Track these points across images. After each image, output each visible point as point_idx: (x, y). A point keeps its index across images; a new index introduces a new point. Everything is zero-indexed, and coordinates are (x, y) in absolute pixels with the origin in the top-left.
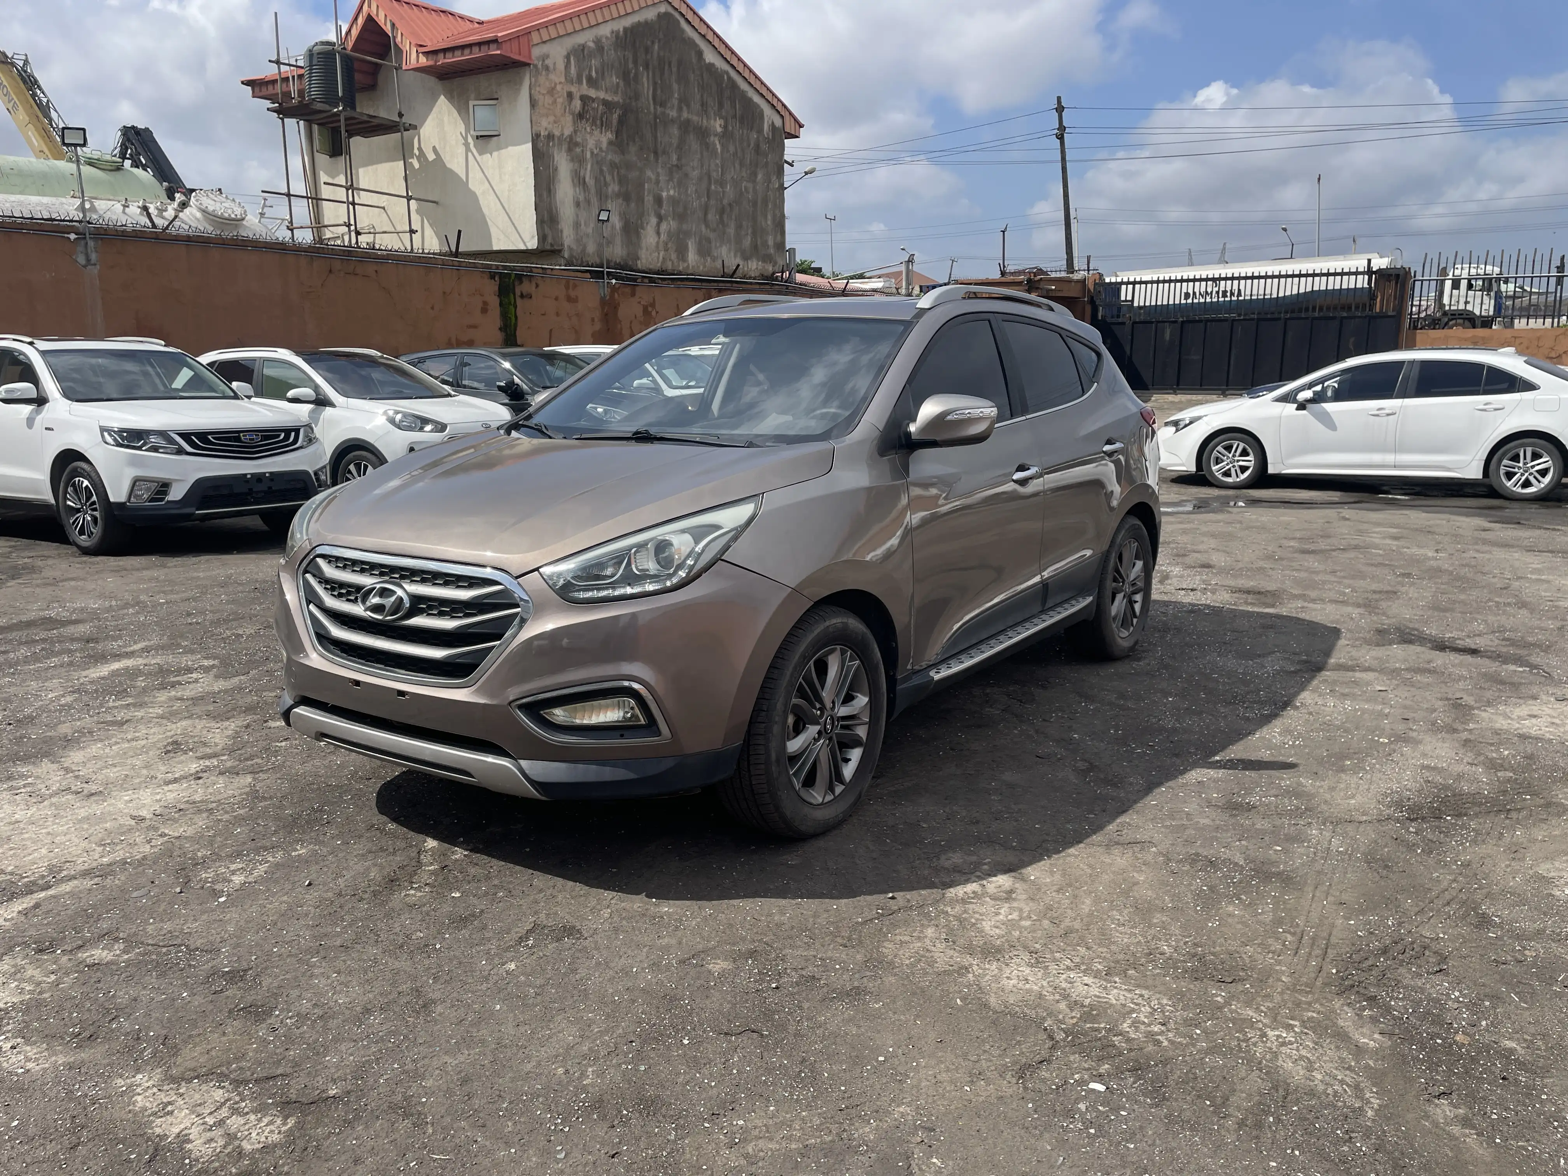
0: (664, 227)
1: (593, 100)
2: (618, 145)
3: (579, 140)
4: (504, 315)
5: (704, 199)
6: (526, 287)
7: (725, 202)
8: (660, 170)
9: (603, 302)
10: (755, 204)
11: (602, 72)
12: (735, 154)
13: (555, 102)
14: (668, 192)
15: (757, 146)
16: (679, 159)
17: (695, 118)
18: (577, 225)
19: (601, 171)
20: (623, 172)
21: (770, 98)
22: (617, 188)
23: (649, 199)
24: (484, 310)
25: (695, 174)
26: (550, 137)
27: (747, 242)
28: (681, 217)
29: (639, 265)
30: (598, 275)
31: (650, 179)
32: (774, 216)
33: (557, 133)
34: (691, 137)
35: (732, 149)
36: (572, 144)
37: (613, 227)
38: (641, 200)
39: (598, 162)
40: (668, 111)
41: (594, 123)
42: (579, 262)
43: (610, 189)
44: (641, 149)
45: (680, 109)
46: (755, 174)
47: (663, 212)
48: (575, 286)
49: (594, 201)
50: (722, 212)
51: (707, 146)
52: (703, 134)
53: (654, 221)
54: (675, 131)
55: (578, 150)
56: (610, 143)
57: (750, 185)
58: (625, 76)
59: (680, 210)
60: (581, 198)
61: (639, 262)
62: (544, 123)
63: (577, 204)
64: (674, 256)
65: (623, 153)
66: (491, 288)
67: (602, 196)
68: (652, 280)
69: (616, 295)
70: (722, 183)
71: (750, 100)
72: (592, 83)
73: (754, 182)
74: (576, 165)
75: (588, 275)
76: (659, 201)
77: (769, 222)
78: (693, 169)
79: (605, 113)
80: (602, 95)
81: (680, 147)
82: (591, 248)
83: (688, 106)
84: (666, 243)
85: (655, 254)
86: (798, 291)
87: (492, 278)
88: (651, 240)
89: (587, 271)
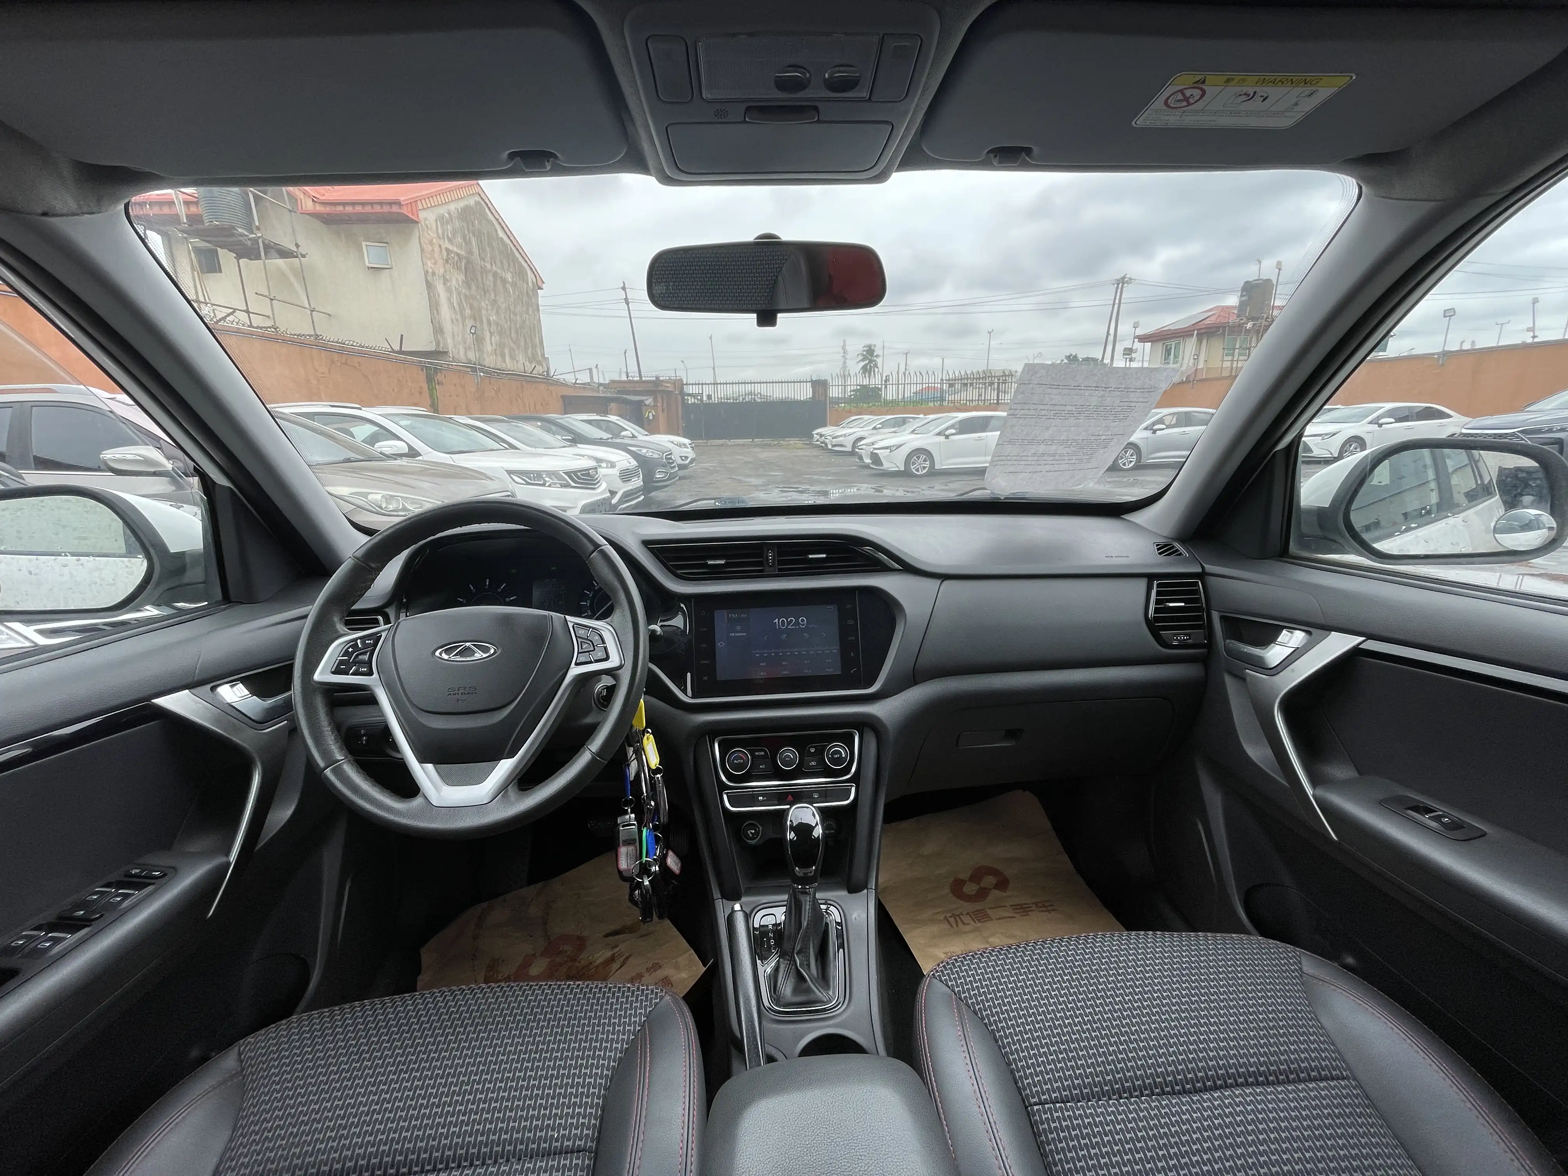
0: (493, 340)
1: (451, 252)
2: (467, 283)
3: (448, 277)
4: (431, 396)
5: (509, 323)
6: (440, 377)
7: (518, 326)
8: (487, 302)
9: (478, 388)
10: (530, 330)
11: (454, 233)
12: (518, 296)
13: (433, 250)
14: (493, 318)
15: (527, 293)
16: (495, 297)
17: (499, 271)
18: (453, 334)
19: (461, 299)
20: (471, 301)
21: (529, 263)
22: (469, 312)
23: (485, 320)
24: (420, 393)
25: (503, 306)
26: (434, 274)
27: (530, 351)
28: (500, 334)
29: (487, 363)
30: (474, 370)
31: (484, 307)
32: (539, 336)
33: (437, 272)
34: (499, 281)
35: (517, 293)
36: (445, 281)
38: (481, 322)
39: (459, 294)
40: (486, 264)
41: (454, 268)
42: (461, 361)
43: (467, 311)
44: (477, 287)
45: (492, 265)
46: (528, 310)
47: (492, 330)
48: (463, 377)
49: (460, 319)
50: (517, 332)
51: (505, 289)
52: (504, 281)
53: (488, 334)
54: (491, 278)
55: (449, 284)
56: (463, 282)
57: (527, 316)
58: (464, 237)
59: (499, 328)
60: (454, 317)
62: (429, 264)
63: (453, 322)
64: (500, 359)
65: (469, 288)
66: (422, 376)
67: (463, 318)
68: (498, 374)
69: (483, 383)
70: (515, 314)
71: (520, 264)
72: (450, 240)
73: (528, 314)
74: (449, 295)
75: (469, 370)
76: (489, 322)
77: (537, 341)
78: (502, 303)
79: (457, 261)
80: (455, 249)
81: (494, 290)
82: (462, 351)
83: (495, 263)
84: (495, 350)
85: (492, 357)
86: (557, 383)
87: (422, 370)
88: (489, 348)
89: (468, 367)
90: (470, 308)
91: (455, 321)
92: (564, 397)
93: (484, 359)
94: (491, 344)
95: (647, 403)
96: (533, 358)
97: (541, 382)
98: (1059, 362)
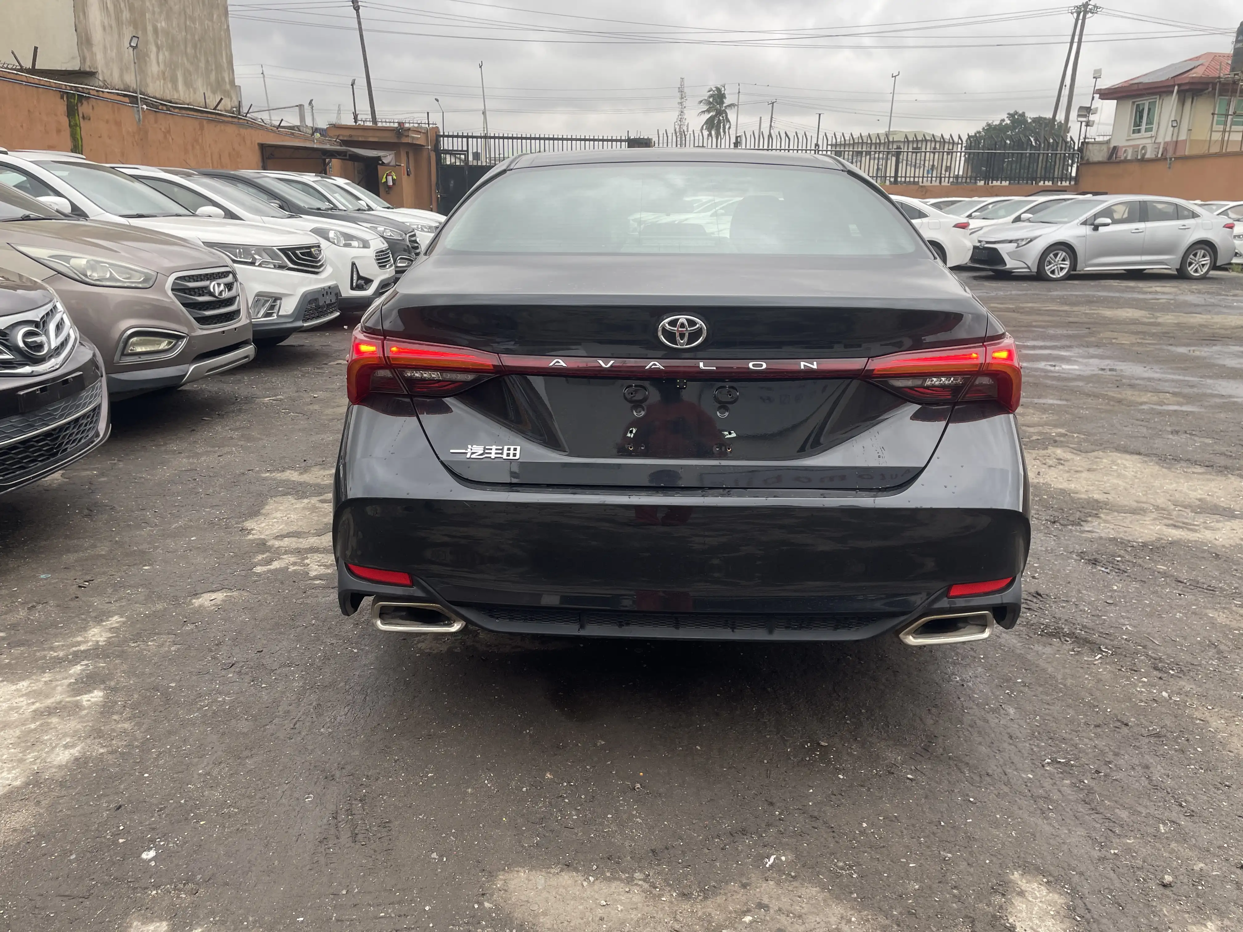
0: (161, 57)
4: (73, 136)
5: (184, 33)
6: (84, 108)
7: (197, 38)
9: (139, 127)
10: (214, 42)
14: (162, 24)
18: (105, 47)
22: (128, 15)
23: (150, 28)
24: (59, 131)
25: (176, 8)
27: (213, 77)
28: (171, 49)
29: (150, 91)
30: (134, 100)
32: (227, 54)
42: (114, 86)
43: (125, 15)
46: (212, 14)
47: (159, 43)
48: (120, 110)
50: (195, 47)
53: (154, 49)
57: (210, 23)
59: (170, 41)
60: (106, 22)
63: (104, 28)
64: (170, 85)
66: (62, 108)
68: (167, 107)
69: (146, 120)
70: (193, 20)
73: (211, 20)
75: (127, 100)
76: (156, 31)
77: (224, 60)
84: (164, 73)
85: (158, 82)
86: (254, 125)
87: (62, 98)
88: (154, 68)
89: (125, 96)
90: (130, 10)
91: (107, 28)
92: (263, 147)
93: (147, 85)
94: (158, 63)
95: (385, 161)
96: (217, 86)
97: (228, 122)
98: (997, 123)
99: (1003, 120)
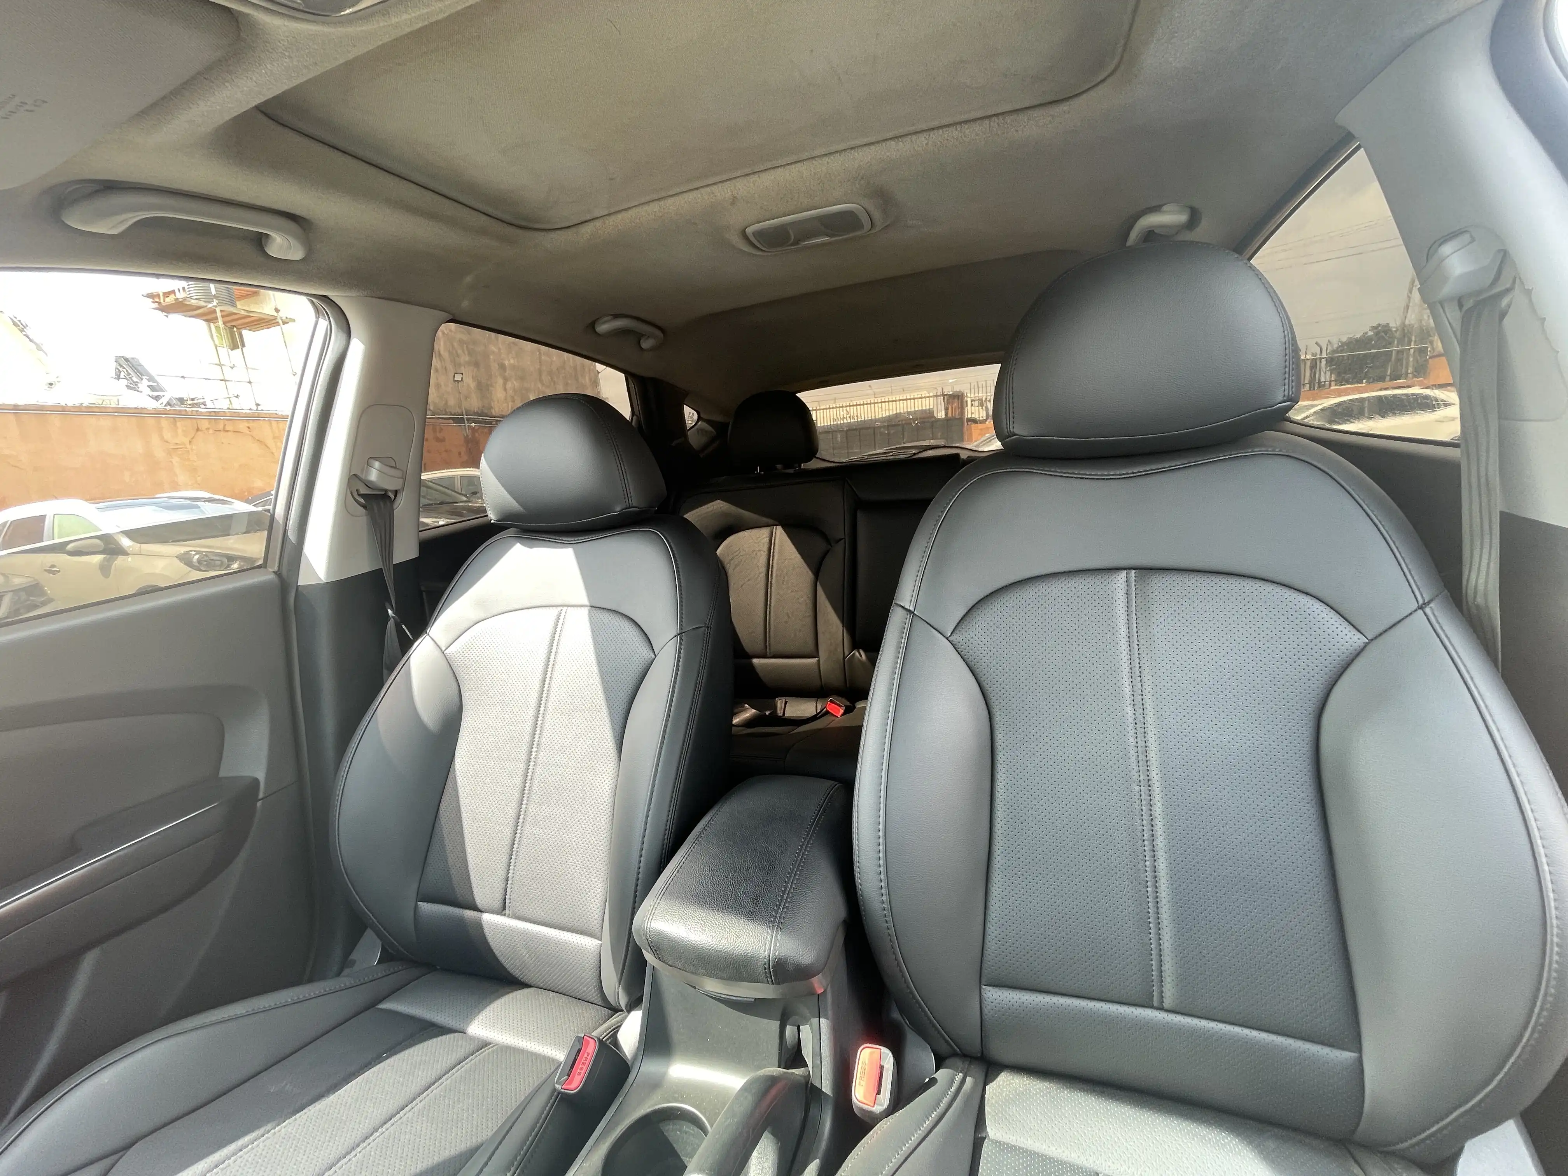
0: (509, 385)
5: (537, 366)
7: (553, 368)
9: (467, 441)
14: (509, 361)
19: (453, 346)
20: (471, 346)
22: (467, 358)
23: (495, 367)
28: (522, 378)
29: (493, 413)
30: (461, 420)
31: (493, 352)
37: (468, 385)
42: (444, 413)
43: (461, 358)
47: (507, 374)
48: (441, 430)
49: (450, 367)
50: (552, 375)
53: (500, 381)
59: (520, 373)
60: (439, 366)
61: (493, 411)
67: (455, 364)
69: (477, 435)
75: (451, 421)
76: (502, 367)
82: (452, 402)
84: (512, 397)
85: (506, 405)
88: (500, 394)
89: (450, 418)
90: (470, 354)
93: (492, 408)
94: (505, 390)
98: (1358, 336)
99: (1366, 333)
